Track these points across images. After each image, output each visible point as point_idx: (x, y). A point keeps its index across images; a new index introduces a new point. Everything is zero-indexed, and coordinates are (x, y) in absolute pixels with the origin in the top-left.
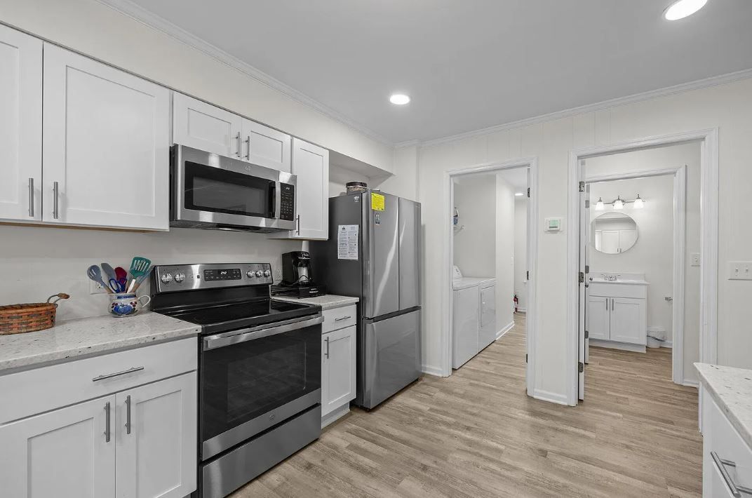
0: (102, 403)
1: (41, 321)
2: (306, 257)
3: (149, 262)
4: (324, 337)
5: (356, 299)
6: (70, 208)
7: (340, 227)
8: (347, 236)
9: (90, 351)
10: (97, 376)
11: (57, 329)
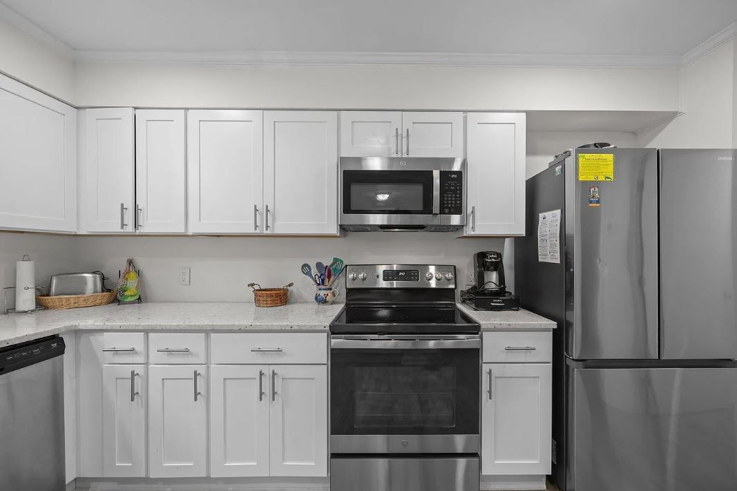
0: (257, 369)
1: (273, 301)
2: (495, 258)
3: (342, 262)
4: (485, 368)
5: (554, 325)
6: (278, 223)
7: (541, 215)
8: (548, 229)
9: (251, 328)
10: (256, 348)
11: (288, 306)
